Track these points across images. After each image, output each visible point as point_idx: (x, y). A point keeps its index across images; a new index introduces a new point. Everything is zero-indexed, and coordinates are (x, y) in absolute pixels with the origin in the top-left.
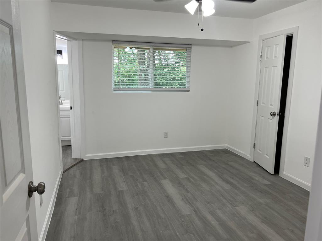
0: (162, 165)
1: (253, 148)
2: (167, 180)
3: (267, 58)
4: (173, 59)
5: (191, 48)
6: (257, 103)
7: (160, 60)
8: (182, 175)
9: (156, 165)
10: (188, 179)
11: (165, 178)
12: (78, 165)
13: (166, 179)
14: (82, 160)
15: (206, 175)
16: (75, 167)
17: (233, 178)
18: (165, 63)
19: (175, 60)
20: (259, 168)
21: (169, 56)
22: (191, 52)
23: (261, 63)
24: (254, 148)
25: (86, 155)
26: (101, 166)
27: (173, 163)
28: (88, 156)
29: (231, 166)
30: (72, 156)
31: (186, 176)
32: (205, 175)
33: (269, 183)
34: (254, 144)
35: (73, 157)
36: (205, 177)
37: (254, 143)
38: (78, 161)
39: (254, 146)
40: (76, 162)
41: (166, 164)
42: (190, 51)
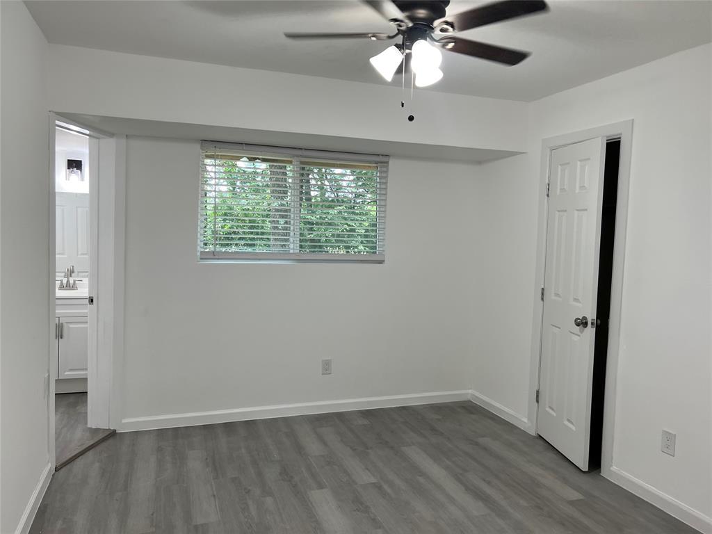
0: (314, 448)
1: (536, 403)
2: (323, 490)
3: (563, 190)
4: (351, 187)
5: (387, 163)
6: (543, 294)
7: (321, 188)
8: (364, 477)
9: (299, 449)
10: (378, 487)
11: (321, 486)
12: (98, 449)
13: (322, 488)
14: (113, 434)
15: (422, 474)
16: (90, 453)
17: (489, 483)
18: (333, 196)
19: (354, 190)
20: (551, 455)
21: (342, 180)
22: (387, 172)
23: (548, 201)
24: (537, 401)
25: (124, 421)
26: (160, 449)
27: (342, 440)
28: (129, 423)
29: (485, 449)
30: (86, 423)
31: (373, 480)
32: (420, 476)
33: (580, 496)
34: (538, 392)
35: (89, 426)
36: (421, 480)
37: (537, 389)
38: (101, 436)
39: (538, 396)
40: (96, 439)
41: (325, 444)
42: (385, 169)
